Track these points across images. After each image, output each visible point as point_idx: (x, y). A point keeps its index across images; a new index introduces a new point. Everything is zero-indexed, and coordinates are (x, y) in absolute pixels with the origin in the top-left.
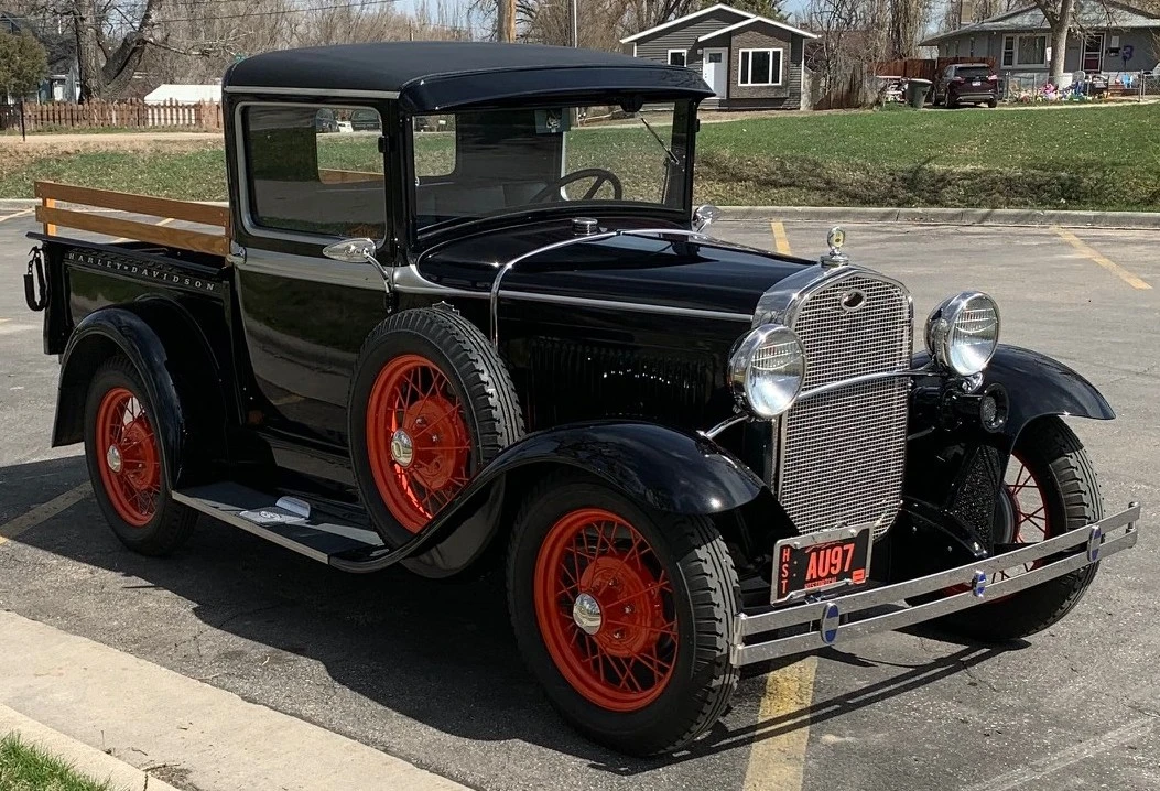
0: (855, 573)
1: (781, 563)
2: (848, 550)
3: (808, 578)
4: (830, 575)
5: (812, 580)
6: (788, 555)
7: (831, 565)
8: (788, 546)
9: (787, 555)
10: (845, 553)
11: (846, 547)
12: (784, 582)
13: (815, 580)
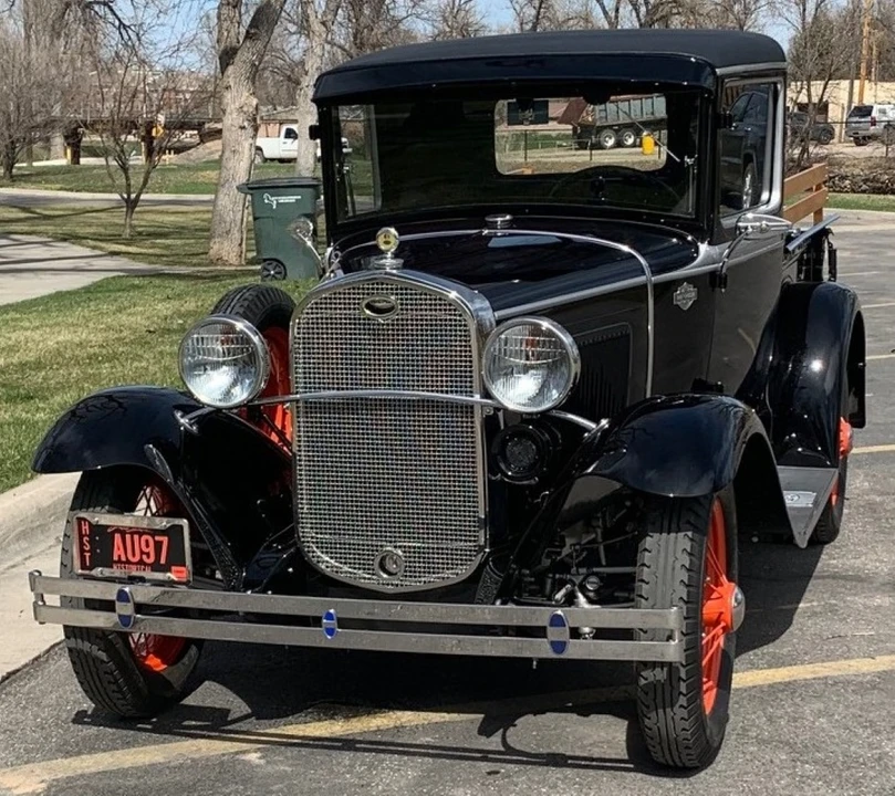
0: (173, 568)
1: (81, 536)
2: (161, 542)
3: (116, 558)
4: (141, 562)
5: (119, 561)
6: (87, 527)
7: (142, 553)
8: (85, 520)
9: (85, 528)
10: (158, 545)
11: (157, 538)
12: (88, 555)
13: (124, 563)
